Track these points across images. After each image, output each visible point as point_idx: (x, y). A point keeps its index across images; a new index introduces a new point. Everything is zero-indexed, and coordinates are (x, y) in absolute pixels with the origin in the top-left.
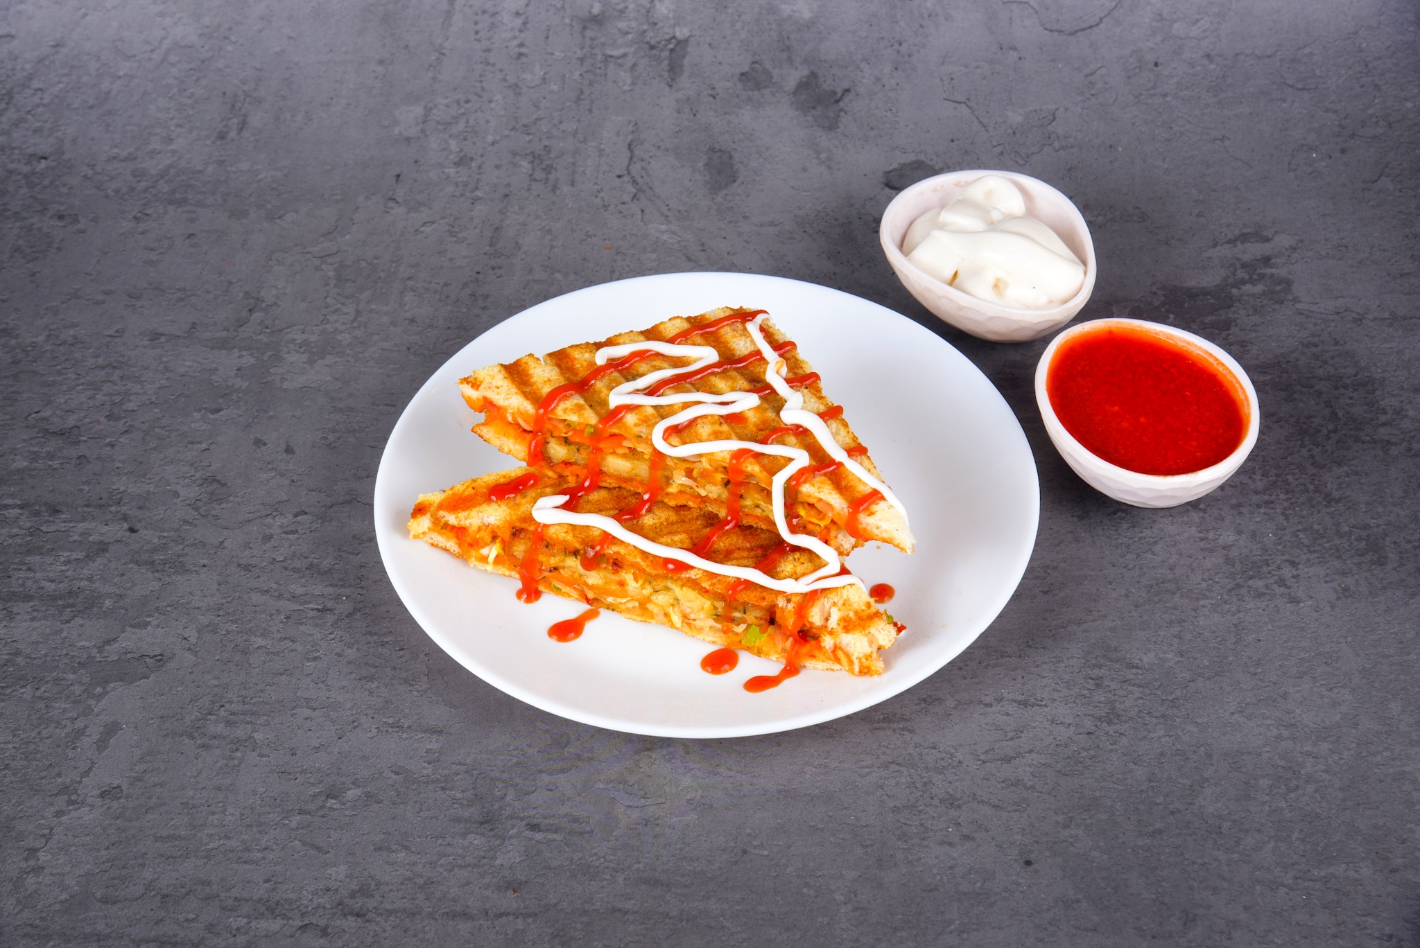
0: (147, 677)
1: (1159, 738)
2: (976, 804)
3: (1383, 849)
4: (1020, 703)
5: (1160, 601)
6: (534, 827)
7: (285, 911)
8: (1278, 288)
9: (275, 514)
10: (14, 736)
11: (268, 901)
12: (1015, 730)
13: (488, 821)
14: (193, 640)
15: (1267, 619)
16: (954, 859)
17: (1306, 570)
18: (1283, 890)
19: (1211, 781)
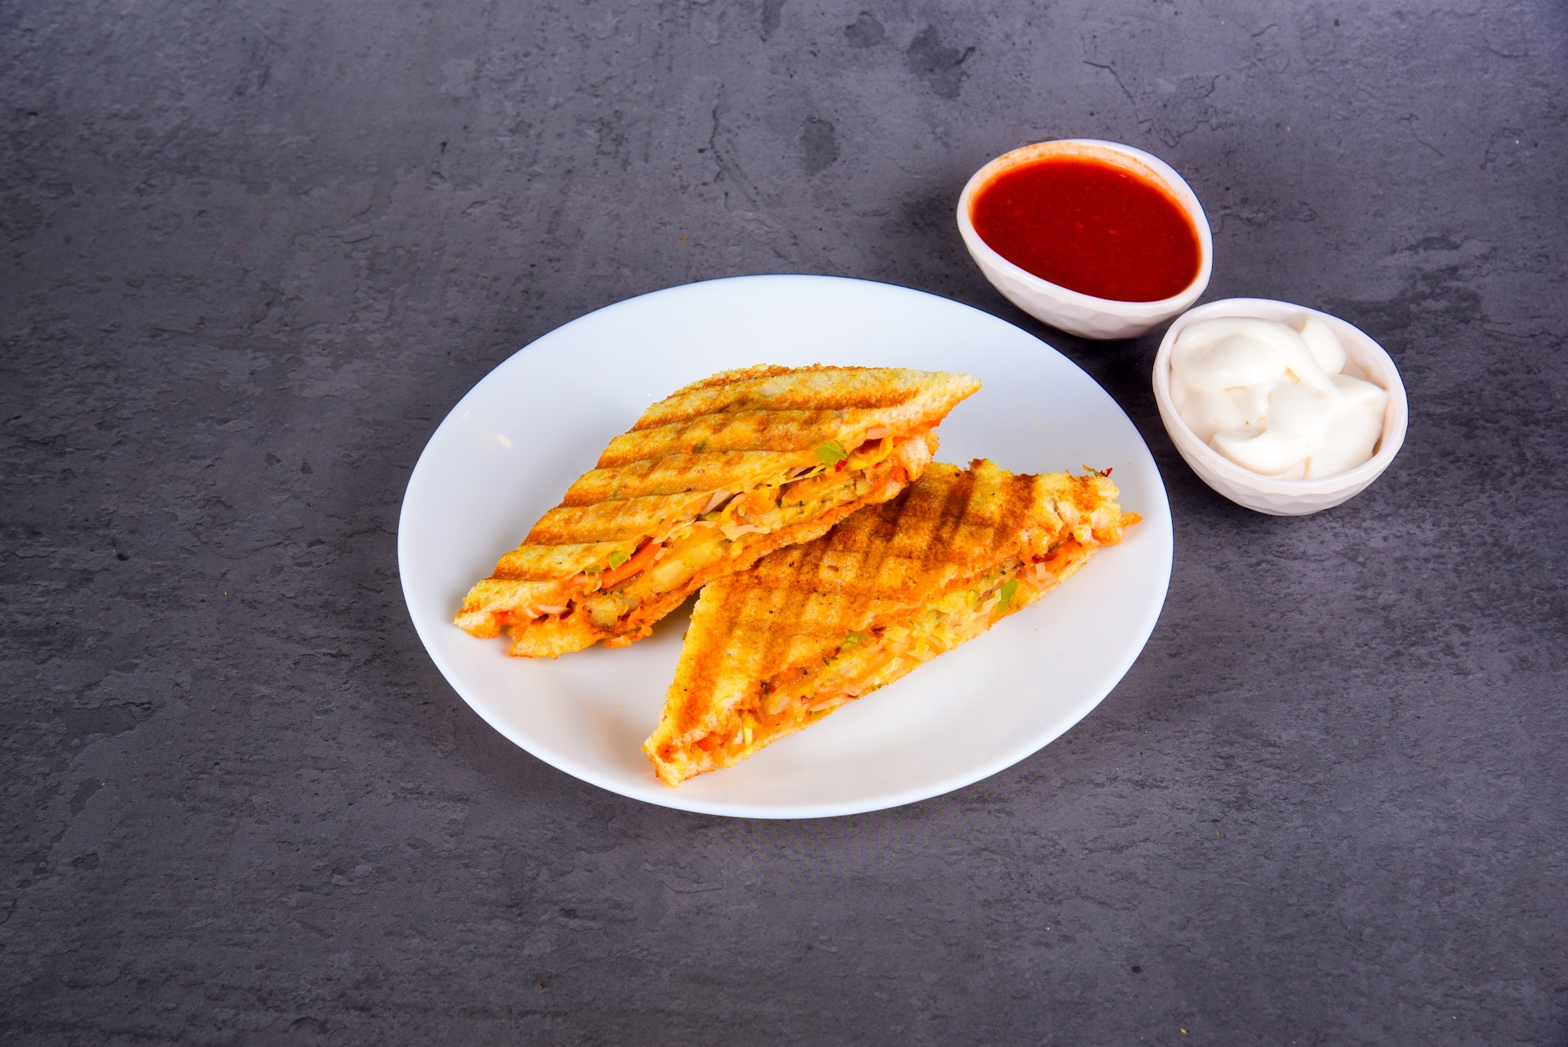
0: (131, 728)
1: (1297, 828)
2: (1079, 900)
3: (1550, 965)
4: (1136, 783)
5: (1305, 668)
6: (569, 913)
7: (278, 1002)
8: (1464, 305)
9: (287, 542)
11: (259, 990)
12: (1129, 816)
13: (516, 904)
14: (187, 686)
15: (1429, 693)
16: (1051, 962)
17: (1478, 636)
18: (1430, 1009)
19: (1354, 880)
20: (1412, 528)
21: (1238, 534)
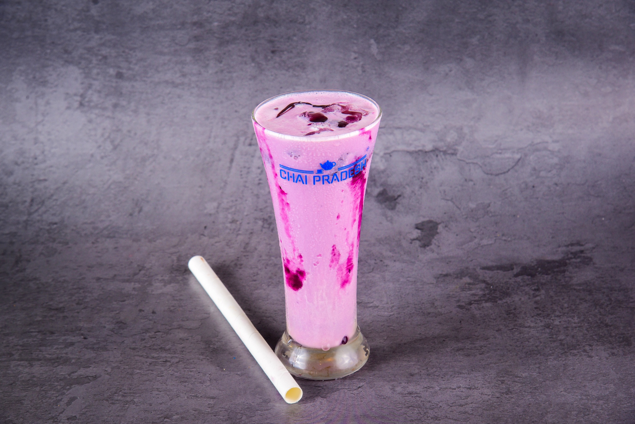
0: (89, 383)
1: (529, 399)
2: (447, 419)
4: (468, 388)
5: (531, 357)
8: (587, 260)
9: (146, 332)
10: (31, 402)
12: (465, 397)
14: (109, 371)
15: (578, 362)
17: (596, 347)
19: (551, 412)
20: (570, 319)
21: (504, 321)
